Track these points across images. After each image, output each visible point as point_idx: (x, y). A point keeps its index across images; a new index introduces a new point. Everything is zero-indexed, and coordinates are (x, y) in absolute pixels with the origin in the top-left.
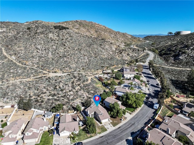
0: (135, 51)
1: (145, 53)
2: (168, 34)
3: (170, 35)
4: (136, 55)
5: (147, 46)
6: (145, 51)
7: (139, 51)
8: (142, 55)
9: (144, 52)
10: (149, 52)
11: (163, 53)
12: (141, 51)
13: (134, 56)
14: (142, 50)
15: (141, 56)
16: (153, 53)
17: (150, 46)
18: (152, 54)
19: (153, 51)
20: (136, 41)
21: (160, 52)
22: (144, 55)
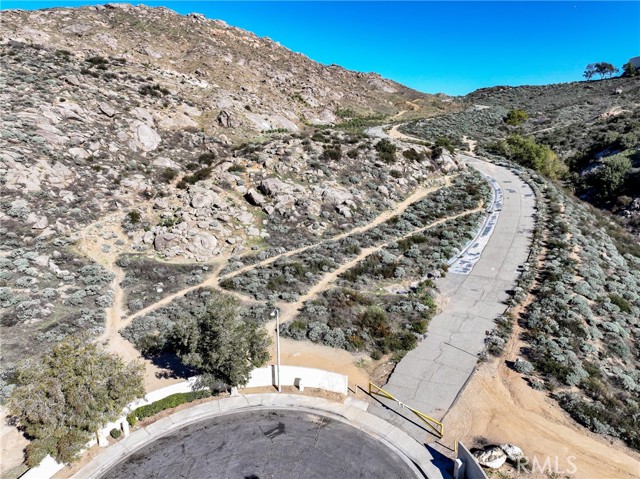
0: (353, 155)
1: (447, 180)
2: (588, 74)
3: (597, 77)
4: (339, 194)
5: (475, 128)
6: (445, 156)
7: (390, 159)
8: (420, 194)
9: (437, 167)
10: (489, 170)
11: (616, 179)
12: (411, 155)
13: (314, 209)
14: (418, 149)
15: (400, 208)
16: (523, 171)
17: (496, 131)
18: (517, 183)
19: (516, 158)
20: (417, 107)
21: (577, 165)
22: (434, 198)
